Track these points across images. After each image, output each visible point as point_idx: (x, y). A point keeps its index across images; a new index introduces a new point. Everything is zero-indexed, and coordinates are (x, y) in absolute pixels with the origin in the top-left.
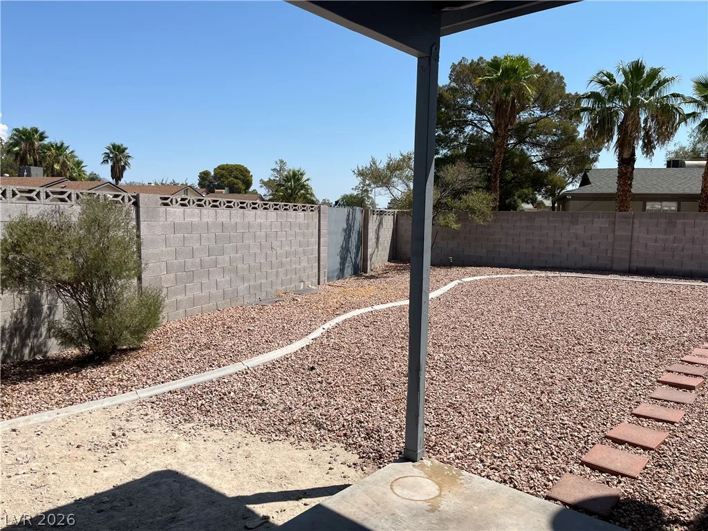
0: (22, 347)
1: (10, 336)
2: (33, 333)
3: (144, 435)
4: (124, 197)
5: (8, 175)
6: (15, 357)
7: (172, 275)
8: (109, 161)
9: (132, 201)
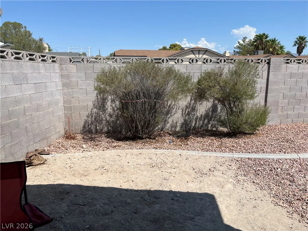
0: (208, 124)
1: (204, 119)
2: (213, 119)
3: (221, 175)
4: (262, 60)
5: (249, 55)
6: (205, 127)
7: (286, 101)
8: (297, 45)
9: (266, 62)
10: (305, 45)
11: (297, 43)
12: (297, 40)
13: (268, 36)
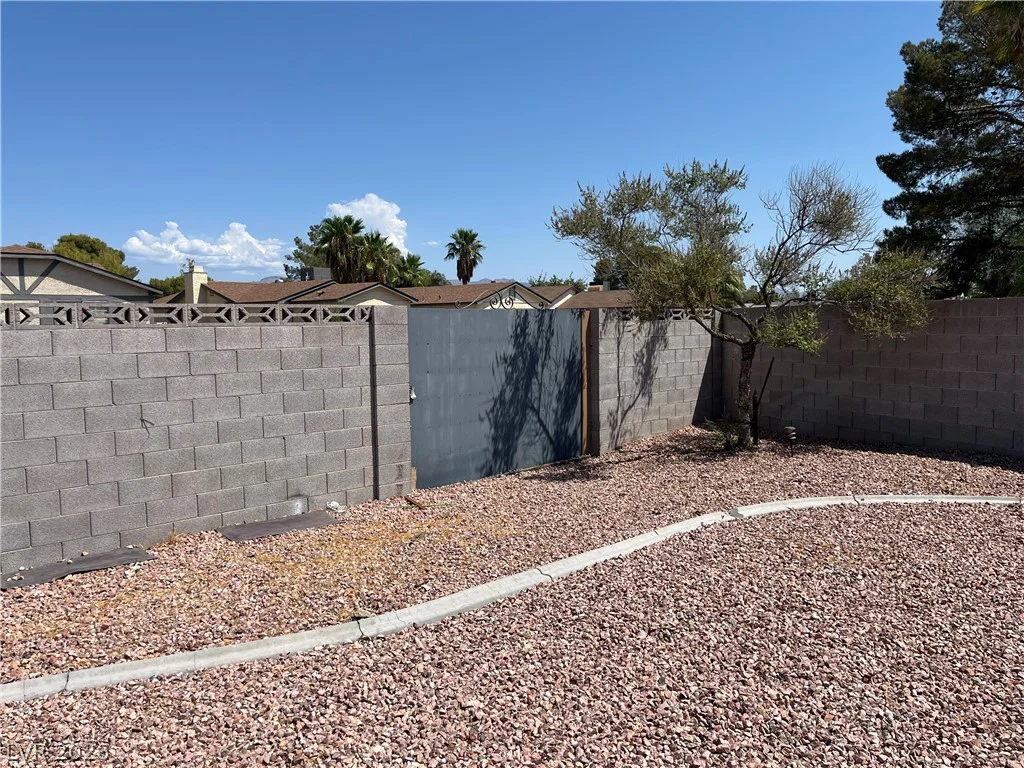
8: (455, 254)
10: (475, 256)
11: (455, 248)
12: (453, 241)
13: (361, 225)
